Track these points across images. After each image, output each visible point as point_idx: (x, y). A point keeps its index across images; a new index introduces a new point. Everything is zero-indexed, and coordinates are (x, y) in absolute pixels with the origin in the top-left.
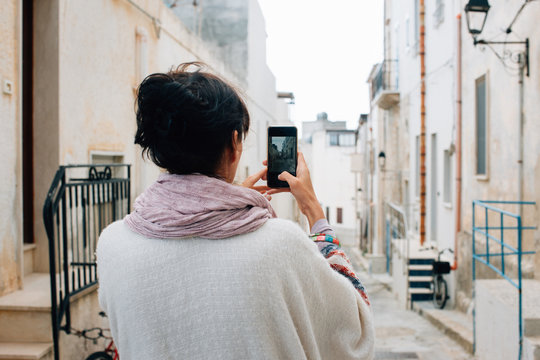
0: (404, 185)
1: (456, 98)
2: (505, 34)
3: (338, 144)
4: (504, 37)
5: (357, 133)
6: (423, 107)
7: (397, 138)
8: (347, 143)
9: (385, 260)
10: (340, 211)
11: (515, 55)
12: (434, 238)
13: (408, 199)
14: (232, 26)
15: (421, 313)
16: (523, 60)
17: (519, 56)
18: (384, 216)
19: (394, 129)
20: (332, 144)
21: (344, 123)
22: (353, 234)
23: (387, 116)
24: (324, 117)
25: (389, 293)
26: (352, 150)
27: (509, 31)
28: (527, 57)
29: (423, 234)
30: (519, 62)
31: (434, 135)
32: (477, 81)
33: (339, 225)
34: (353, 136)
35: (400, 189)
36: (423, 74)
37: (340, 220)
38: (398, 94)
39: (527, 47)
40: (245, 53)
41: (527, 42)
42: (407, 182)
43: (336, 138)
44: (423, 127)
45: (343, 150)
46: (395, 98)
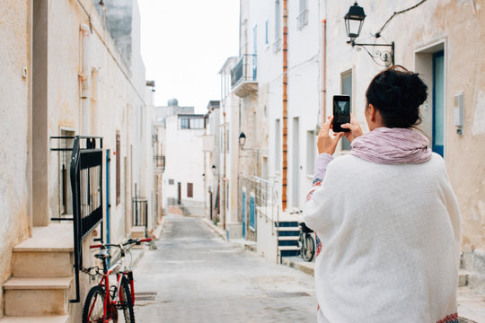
0: (262, 161)
1: (321, 88)
2: (374, 38)
3: (189, 128)
4: (373, 40)
5: (206, 117)
6: (285, 95)
7: (254, 121)
8: (197, 126)
9: (241, 226)
10: (190, 186)
11: (383, 55)
12: (296, 205)
13: (267, 173)
14: (118, 22)
15: (292, 265)
16: (389, 59)
17: (386, 55)
18: (239, 188)
19: (251, 114)
20: (183, 127)
21: (192, 108)
22: (203, 206)
23: (242, 103)
24: (175, 103)
25: (252, 253)
26: (202, 132)
27: (378, 36)
28: (393, 57)
29: (285, 202)
30: (386, 60)
31: (296, 119)
32: (343, 75)
33: (190, 199)
34: (202, 120)
35: (258, 165)
36: (285, 68)
37: (190, 194)
38: (257, 84)
39: (393, 48)
40: (129, 46)
41: (393, 45)
42: (265, 159)
43: (187, 121)
44: (285, 112)
45: (193, 132)
46: (254, 87)
